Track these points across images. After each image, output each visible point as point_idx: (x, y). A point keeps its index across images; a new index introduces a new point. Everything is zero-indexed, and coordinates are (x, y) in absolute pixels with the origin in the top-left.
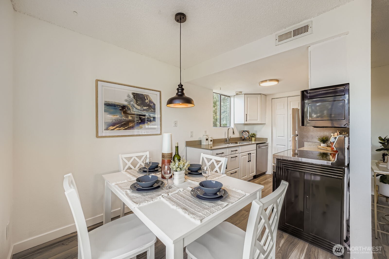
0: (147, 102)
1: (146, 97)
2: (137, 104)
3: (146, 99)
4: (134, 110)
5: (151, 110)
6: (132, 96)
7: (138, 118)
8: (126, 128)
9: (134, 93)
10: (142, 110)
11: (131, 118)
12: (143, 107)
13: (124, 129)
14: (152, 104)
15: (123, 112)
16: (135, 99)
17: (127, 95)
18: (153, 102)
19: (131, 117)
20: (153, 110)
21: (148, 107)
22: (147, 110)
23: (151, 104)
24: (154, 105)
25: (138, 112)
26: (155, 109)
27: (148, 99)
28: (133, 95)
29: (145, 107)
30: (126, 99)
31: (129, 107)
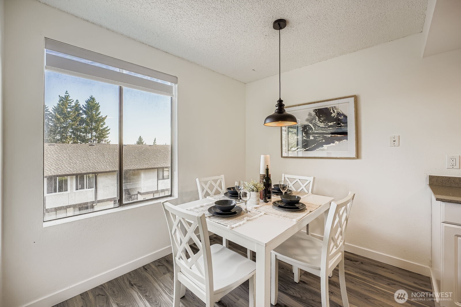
0: (334, 116)
1: (332, 110)
2: (320, 121)
3: (333, 112)
4: (316, 129)
5: (339, 126)
6: (313, 113)
7: (321, 137)
8: (307, 149)
9: (316, 110)
10: (327, 127)
11: (313, 138)
12: (328, 124)
13: (305, 150)
14: (342, 117)
15: (304, 133)
16: (317, 116)
17: (308, 114)
18: (343, 114)
19: (313, 136)
20: (342, 125)
21: (335, 123)
22: (333, 126)
23: (339, 117)
24: (346, 117)
25: (322, 130)
26: (347, 123)
27: (336, 112)
28: (315, 112)
29: (330, 123)
30: (307, 118)
31: (310, 126)
